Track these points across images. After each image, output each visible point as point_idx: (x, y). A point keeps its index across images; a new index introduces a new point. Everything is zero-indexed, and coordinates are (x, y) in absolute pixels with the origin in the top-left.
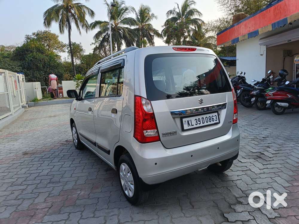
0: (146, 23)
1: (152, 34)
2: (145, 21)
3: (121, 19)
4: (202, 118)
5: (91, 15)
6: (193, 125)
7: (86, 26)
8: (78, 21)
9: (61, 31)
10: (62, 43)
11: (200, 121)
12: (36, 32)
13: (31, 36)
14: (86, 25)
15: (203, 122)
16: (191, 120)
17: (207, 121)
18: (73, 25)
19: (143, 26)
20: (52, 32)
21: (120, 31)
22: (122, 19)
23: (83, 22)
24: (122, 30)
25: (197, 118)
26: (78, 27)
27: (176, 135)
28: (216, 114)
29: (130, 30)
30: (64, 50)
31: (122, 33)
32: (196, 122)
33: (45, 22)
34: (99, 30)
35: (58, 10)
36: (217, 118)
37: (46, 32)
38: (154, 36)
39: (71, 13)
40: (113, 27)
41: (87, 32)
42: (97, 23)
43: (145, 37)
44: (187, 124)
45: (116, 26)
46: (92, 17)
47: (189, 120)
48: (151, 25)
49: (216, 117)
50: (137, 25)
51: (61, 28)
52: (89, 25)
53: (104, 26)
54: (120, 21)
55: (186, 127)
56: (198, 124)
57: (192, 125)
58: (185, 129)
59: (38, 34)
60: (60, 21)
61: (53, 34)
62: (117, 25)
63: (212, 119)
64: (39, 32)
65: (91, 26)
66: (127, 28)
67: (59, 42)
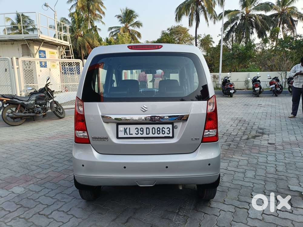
0: (289, 6)
1: (295, 18)
2: (287, 4)
3: (254, 6)
4: (147, 128)
5: (221, 5)
6: (132, 134)
7: (215, 18)
8: (207, 13)
9: (190, 24)
10: (192, 36)
11: (143, 131)
12: (170, 27)
13: (166, 31)
14: (214, 15)
15: (148, 133)
16: (130, 128)
17: (154, 133)
18: (202, 17)
19: (283, 10)
20: (183, 26)
21: (252, 19)
22: (256, 5)
23: (212, 13)
24: (254, 18)
25: (139, 127)
26: (206, 18)
27: (108, 141)
28: (170, 126)
29: (265, 17)
30: (193, 43)
31: (254, 21)
32: (138, 131)
33: (176, 18)
34: (227, 20)
35: (188, 4)
36: (171, 131)
37: (179, 26)
38: (298, 21)
39: (202, 5)
40: (244, 15)
41: (214, 23)
42: (227, 12)
43: (285, 23)
44: (124, 132)
45: (247, 13)
46: (221, 6)
47: (127, 128)
48: (295, 7)
49: (168, 129)
50: (275, 9)
51: (191, 21)
52: (218, 16)
53: (233, 15)
54: (253, 7)
55: (121, 134)
56: (139, 134)
57: (130, 134)
58: (119, 136)
59: (172, 29)
60: (190, 15)
61: (184, 28)
62: (249, 13)
63: (162, 131)
64: (172, 27)
65: (219, 17)
66: (260, 15)
67: (189, 35)
